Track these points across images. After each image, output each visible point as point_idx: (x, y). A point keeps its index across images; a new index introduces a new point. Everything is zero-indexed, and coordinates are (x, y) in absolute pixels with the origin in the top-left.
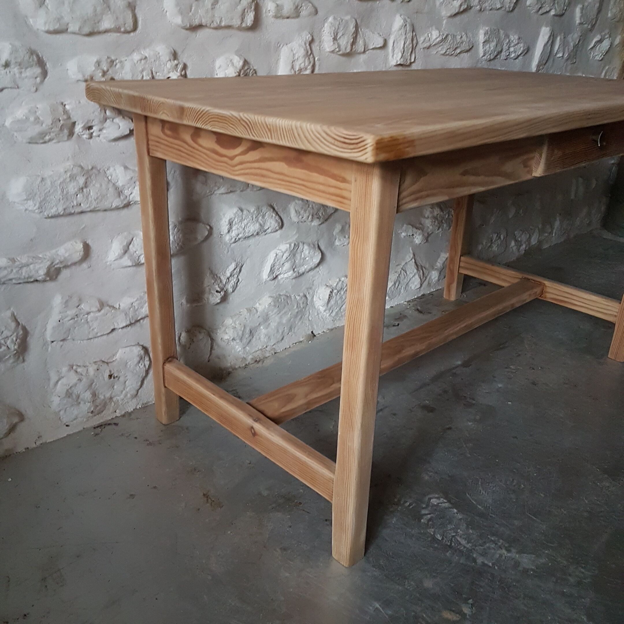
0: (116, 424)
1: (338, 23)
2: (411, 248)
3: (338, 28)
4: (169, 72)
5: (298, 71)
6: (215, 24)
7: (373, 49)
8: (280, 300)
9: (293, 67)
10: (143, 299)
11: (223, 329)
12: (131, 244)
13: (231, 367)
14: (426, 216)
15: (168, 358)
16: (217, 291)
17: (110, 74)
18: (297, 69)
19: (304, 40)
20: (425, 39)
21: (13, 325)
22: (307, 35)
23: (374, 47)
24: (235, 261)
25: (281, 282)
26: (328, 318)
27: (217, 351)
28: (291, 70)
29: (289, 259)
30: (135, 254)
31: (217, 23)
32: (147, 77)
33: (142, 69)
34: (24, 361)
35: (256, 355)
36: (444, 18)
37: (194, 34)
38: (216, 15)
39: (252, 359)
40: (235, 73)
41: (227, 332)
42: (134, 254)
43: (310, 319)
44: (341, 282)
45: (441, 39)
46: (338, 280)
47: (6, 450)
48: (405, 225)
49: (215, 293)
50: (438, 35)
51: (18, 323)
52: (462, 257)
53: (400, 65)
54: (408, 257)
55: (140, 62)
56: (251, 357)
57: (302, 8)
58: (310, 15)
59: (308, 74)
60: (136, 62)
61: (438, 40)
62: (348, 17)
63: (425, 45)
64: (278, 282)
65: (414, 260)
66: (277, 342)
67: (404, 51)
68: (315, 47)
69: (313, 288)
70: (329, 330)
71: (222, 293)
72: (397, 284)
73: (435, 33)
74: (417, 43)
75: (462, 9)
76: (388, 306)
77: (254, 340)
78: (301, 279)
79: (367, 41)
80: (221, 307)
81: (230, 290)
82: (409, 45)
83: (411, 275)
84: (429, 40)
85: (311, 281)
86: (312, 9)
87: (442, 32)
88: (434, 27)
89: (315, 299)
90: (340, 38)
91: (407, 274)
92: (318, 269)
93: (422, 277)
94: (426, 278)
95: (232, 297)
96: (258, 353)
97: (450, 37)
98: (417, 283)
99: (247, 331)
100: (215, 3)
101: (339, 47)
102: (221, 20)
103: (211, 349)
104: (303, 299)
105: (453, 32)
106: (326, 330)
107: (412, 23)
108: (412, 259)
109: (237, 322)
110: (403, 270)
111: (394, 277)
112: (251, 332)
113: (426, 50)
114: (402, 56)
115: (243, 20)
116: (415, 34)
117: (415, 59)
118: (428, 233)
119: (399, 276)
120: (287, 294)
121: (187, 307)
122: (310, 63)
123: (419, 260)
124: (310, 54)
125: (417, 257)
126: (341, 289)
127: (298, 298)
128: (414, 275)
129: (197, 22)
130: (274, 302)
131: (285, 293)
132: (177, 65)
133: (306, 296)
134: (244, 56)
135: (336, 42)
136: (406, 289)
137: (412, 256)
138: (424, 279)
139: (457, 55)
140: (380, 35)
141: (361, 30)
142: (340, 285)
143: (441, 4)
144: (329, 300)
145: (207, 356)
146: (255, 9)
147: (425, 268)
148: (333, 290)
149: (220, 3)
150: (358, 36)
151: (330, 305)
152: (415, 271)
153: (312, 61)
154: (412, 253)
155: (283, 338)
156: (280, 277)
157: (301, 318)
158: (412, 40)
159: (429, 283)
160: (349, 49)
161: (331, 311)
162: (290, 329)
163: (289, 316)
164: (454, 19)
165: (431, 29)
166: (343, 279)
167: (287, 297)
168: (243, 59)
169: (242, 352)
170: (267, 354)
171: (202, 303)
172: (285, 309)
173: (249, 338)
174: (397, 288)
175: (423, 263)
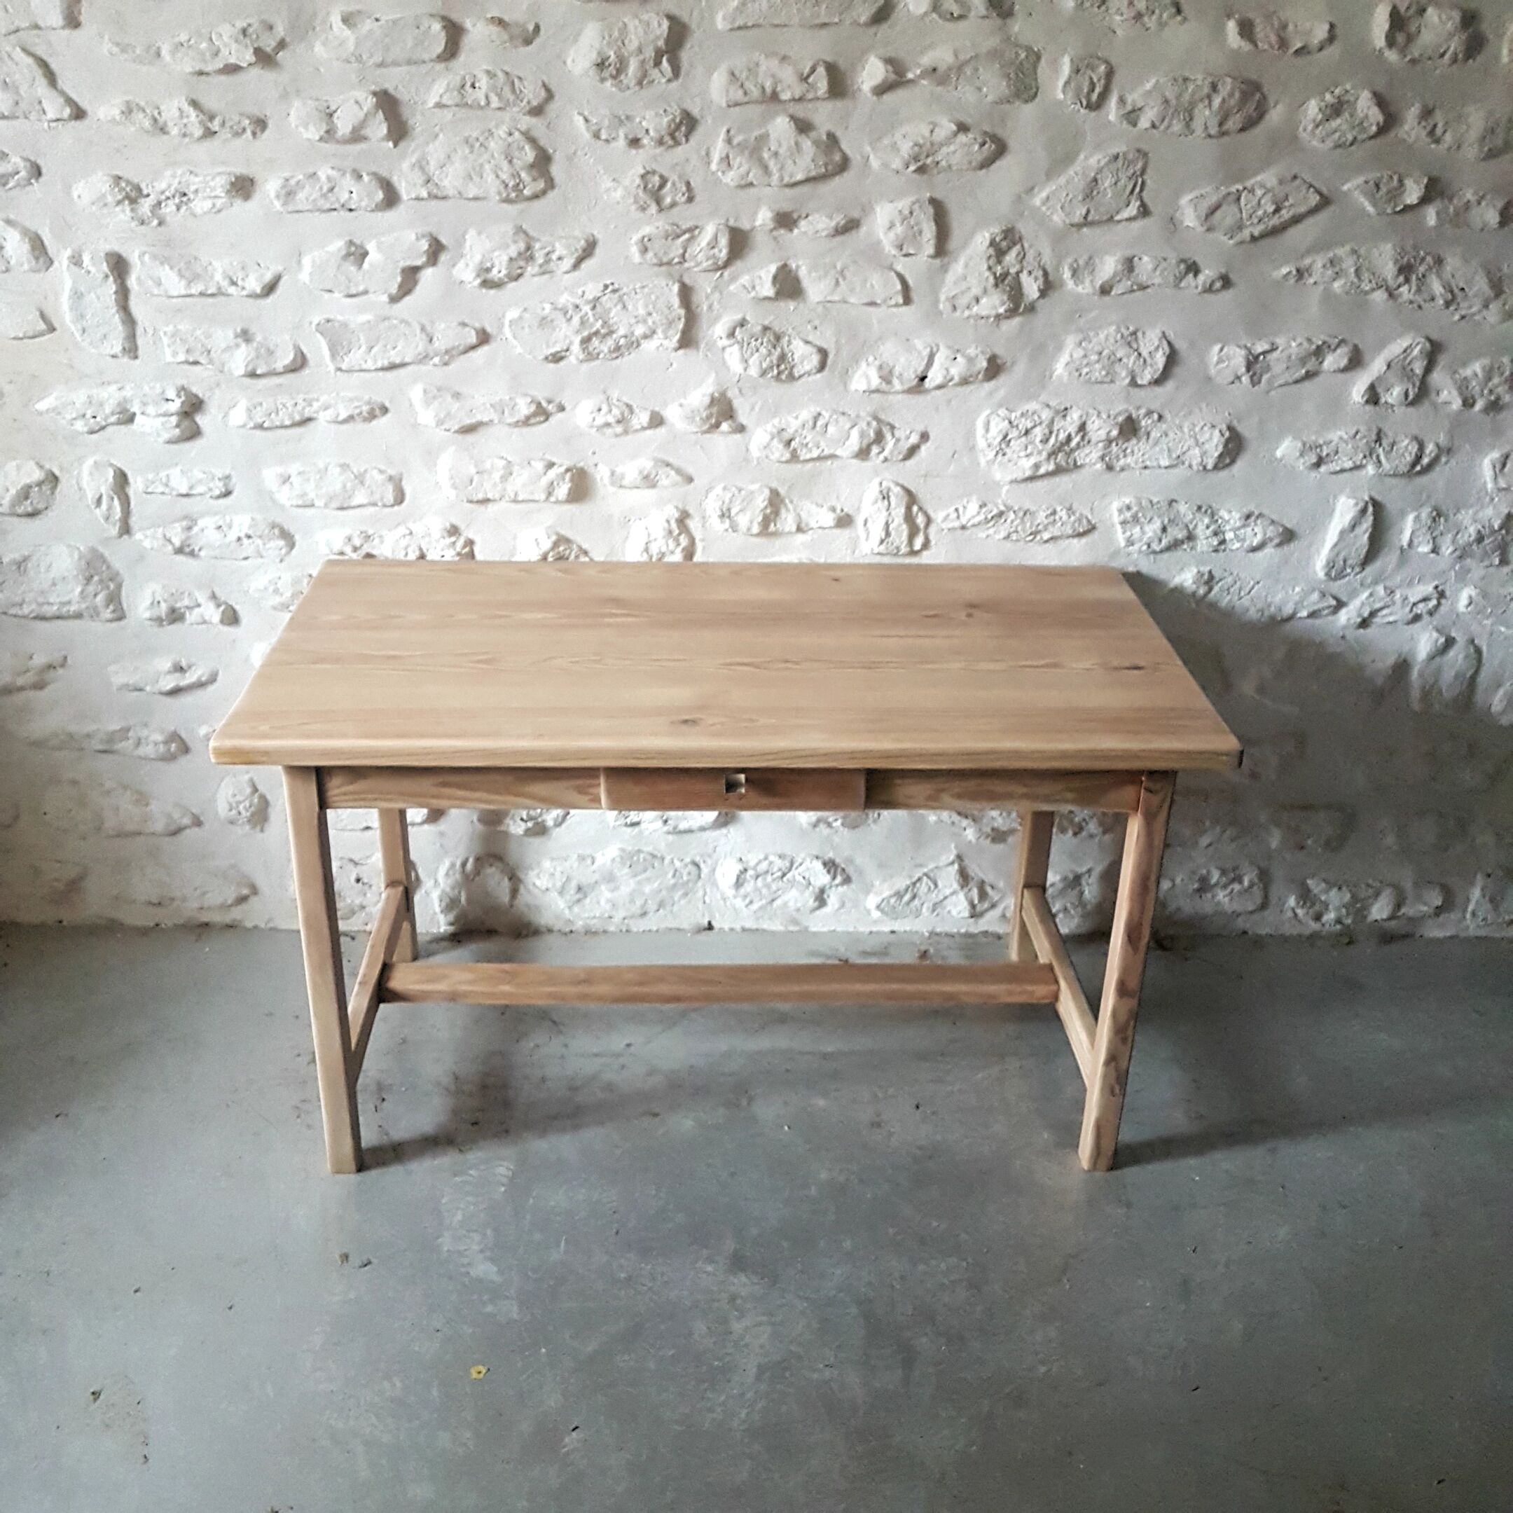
0: (353, 938)
1: (729, 495)
2: (953, 845)
3: (731, 501)
5: (657, 556)
6: (507, 497)
7: (820, 528)
8: (635, 858)
9: (647, 550)
11: (536, 872)
16: (522, 819)
17: (367, 549)
18: (655, 554)
19: (667, 517)
20: (949, 515)
21: (248, 790)
22: (672, 510)
23: (819, 525)
25: (647, 833)
26: (745, 910)
27: (524, 897)
28: (644, 555)
31: (510, 496)
32: (412, 556)
33: (406, 547)
34: (262, 831)
35: (591, 922)
36: (1001, 485)
38: (508, 488)
39: (584, 926)
40: (537, 555)
41: (541, 877)
43: (707, 902)
44: (767, 861)
45: (984, 516)
46: (762, 857)
47: (234, 920)
49: (519, 821)
50: (977, 510)
51: (255, 790)
52: (1025, 890)
53: (879, 554)
54: (944, 857)
55: (404, 538)
56: (581, 923)
57: (659, 476)
58: (674, 485)
59: (679, 562)
60: (398, 538)
61: (979, 517)
62: (755, 487)
63: (951, 525)
64: (641, 832)
65: (956, 866)
66: (632, 917)
67: (888, 534)
68: (693, 524)
69: (715, 857)
70: (744, 930)
71: (530, 824)
72: (907, 897)
73: (973, 507)
74: (929, 521)
75: (1042, 471)
76: (887, 929)
77: (587, 901)
78: (687, 837)
79: (804, 515)
80: (536, 841)
81: (550, 823)
82: (900, 525)
83: (947, 892)
84: (958, 517)
85: (711, 846)
86: (678, 478)
87: (990, 506)
88: (974, 498)
89: (718, 874)
90: (737, 514)
91: (936, 885)
92: (724, 831)
93: (976, 902)
94: (993, 906)
95: (556, 833)
96: (595, 921)
97: (1012, 516)
98: (960, 908)
99: (574, 884)
100: (508, 474)
101: (734, 527)
102: (516, 494)
103: (514, 892)
104: (691, 867)
105: (1027, 506)
106: (738, 927)
107: (908, 492)
108: (952, 863)
109: (559, 869)
110: (929, 877)
111: (901, 883)
112: (579, 889)
113: (959, 532)
114: (882, 542)
115: (550, 494)
116: (920, 509)
117: (926, 545)
118: (993, 829)
119: (914, 884)
120: (656, 853)
121: (480, 827)
122: (679, 545)
123: (977, 870)
124: (679, 534)
125: (967, 862)
126: (767, 872)
127: (678, 864)
128: (954, 893)
129: (480, 496)
130: (622, 858)
131: (650, 849)
132: (454, 543)
133: (697, 865)
134: (563, 532)
135: (727, 521)
136: (934, 911)
137: (952, 857)
138: (986, 905)
139: (1046, 541)
140: (833, 509)
141: (791, 502)
142: (764, 866)
143: (991, 463)
144: (739, 883)
145: (506, 899)
146: (572, 480)
147: (992, 887)
148: (746, 870)
149: (515, 474)
150: (783, 511)
151: (742, 891)
152: (956, 886)
153: (684, 541)
154: (954, 852)
155: (644, 914)
156: (643, 826)
157: (686, 894)
158: (909, 518)
159: (1004, 916)
160: (756, 529)
161: (747, 901)
162: (661, 905)
163: (656, 885)
164: (1030, 485)
165: (965, 501)
166: (772, 858)
167: (654, 856)
168: (554, 538)
169: (567, 911)
170: (612, 929)
171: (502, 828)
172: (648, 874)
173: (578, 896)
174: (908, 903)
175: (989, 878)
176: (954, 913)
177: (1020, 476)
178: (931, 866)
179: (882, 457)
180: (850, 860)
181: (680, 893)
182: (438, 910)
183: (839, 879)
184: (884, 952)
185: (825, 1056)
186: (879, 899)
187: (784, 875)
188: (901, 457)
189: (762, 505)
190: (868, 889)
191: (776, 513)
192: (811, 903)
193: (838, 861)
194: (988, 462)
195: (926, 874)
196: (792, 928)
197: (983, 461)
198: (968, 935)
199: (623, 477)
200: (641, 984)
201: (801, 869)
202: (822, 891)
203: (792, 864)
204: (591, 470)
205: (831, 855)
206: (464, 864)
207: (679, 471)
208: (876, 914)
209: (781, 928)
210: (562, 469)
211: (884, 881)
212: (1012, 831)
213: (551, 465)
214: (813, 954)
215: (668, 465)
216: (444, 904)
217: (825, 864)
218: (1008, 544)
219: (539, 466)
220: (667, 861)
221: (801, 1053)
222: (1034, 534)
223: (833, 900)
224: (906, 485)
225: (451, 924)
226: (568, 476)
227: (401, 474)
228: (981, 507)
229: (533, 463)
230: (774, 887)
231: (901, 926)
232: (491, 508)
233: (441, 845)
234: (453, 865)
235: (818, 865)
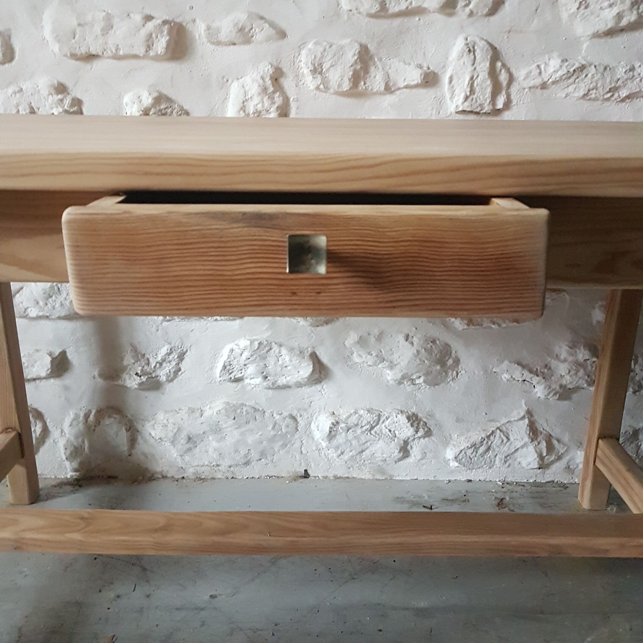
1: (322, 49)
2: (523, 401)
3: (322, 57)
4: (52, 108)
5: (254, 113)
6: (109, 52)
7: (406, 87)
8: (239, 411)
9: (243, 108)
10: (31, 357)
11: (153, 422)
12: (19, 293)
13: (161, 473)
14: (562, 357)
15: (7, 429)
16: (137, 374)
18: (251, 112)
19: (261, 73)
20: (531, 72)
22: (266, 67)
23: (406, 84)
24: (170, 344)
25: (249, 388)
26: (337, 460)
27: (142, 447)
28: (239, 112)
29: (251, 361)
30: (21, 305)
31: (112, 51)
32: (23, 112)
33: (17, 103)
35: (200, 470)
36: (582, 39)
37: (88, 66)
38: (110, 42)
39: (194, 473)
40: (139, 111)
41: (156, 428)
42: (19, 304)
43: (304, 452)
44: (357, 415)
45: (565, 71)
46: (352, 411)
48: (506, 362)
49: (134, 375)
50: (558, 66)
52: (600, 441)
53: (463, 112)
54: (515, 413)
55: (15, 96)
56: (191, 470)
57: (253, 30)
58: (268, 39)
59: (272, 118)
60: (10, 95)
61: (560, 73)
62: (345, 42)
63: (532, 83)
64: (243, 387)
65: (526, 421)
66: (237, 465)
67: (472, 91)
68: (288, 83)
69: (310, 411)
70: (336, 478)
71: (144, 379)
72: (482, 450)
73: (554, 63)
74: (511, 79)
75: (624, 22)
76: (463, 477)
77: (197, 450)
78: (284, 392)
79: (392, 75)
80: (151, 395)
81: (163, 378)
82: (483, 81)
83: (519, 444)
84: (540, 73)
85: (307, 401)
86: (272, 32)
87: (571, 61)
88: (555, 54)
89: (313, 427)
90: (328, 70)
91: (508, 439)
92: (318, 387)
93: (545, 454)
94: (559, 458)
95: (169, 387)
96: (203, 469)
97: (592, 70)
98: (530, 459)
99: (184, 435)
100: (108, 27)
101: (325, 83)
102: (117, 49)
103: (133, 441)
104: (288, 420)
105: (606, 62)
106: (331, 475)
107: (494, 49)
108: (523, 418)
109: (171, 421)
110: (501, 431)
111: (476, 436)
112: (189, 439)
113: (539, 91)
114: (466, 98)
115: (149, 47)
116: (504, 65)
117: (508, 105)
118: (561, 386)
119: (488, 437)
120: (257, 407)
121: (100, 381)
122: (273, 103)
123: (545, 425)
124: (274, 92)
125: (536, 417)
126: (357, 425)
127: (277, 417)
128: (524, 446)
129: (83, 50)
130: (226, 409)
131: (252, 403)
132: (62, 100)
133: (294, 418)
134: (165, 92)
135: (319, 77)
136: (505, 462)
137: (522, 413)
138: (553, 458)
139: (623, 100)
140: (420, 67)
141: (380, 59)
142: (354, 419)
143: (572, 16)
144: (331, 435)
145: (124, 447)
146: (170, 33)
147: (558, 441)
148: (338, 423)
149: (115, 28)
150: (372, 69)
151: (335, 442)
152: (527, 439)
153: (278, 100)
154: (525, 408)
155: (247, 463)
156: (247, 381)
157: (284, 445)
158: (493, 74)
159: (568, 468)
160: (346, 86)
161: (339, 452)
162: (263, 455)
163: (257, 436)
164: (610, 41)
165: (547, 57)
166: (361, 412)
167: (256, 410)
168: (155, 95)
169: (179, 460)
170: (219, 476)
171: (120, 382)
172: (251, 426)
173: (188, 446)
174: (482, 455)
175: (556, 432)
176: (524, 464)
177: (602, 27)
178: (504, 420)
179: (467, 10)
180: (431, 415)
181: (280, 443)
182: (64, 458)
183: (421, 433)
184: (464, 499)
185: (420, 613)
186: (457, 450)
187: (372, 428)
188: (486, 11)
189: (352, 60)
190: (446, 442)
191: (366, 69)
192: (397, 454)
193: (420, 415)
194: (570, 16)
195: (498, 428)
196: (379, 477)
197: (565, 16)
198: (535, 484)
199: (218, 30)
200: (223, 533)
201: (387, 423)
202: (406, 443)
203: (379, 416)
204: (189, 27)
205: (414, 410)
206: (87, 416)
207: (272, 25)
208: (454, 464)
209: (368, 476)
210: (159, 21)
211: (461, 434)
212: (578, 388)
213: (149, 18)
214: (399, 500)
215: (262, 18)
216: (68, 452)
217: (409, 418)
218: (586, 104)
219: (138, 18)
220: (267, 414)
221: (394, 608)
222: (613, 90)
223: (415, 451)
224: (490, 41)
225: (76, 470)
226: (166, 28)
227: (9, 30)
228: (563, 61)
229: (132, 15)
230: (363, 439)
231: (477, 475)
232: (97, 65)
233: (66, 399)
234: (77, 416)
235: (402, 419)
